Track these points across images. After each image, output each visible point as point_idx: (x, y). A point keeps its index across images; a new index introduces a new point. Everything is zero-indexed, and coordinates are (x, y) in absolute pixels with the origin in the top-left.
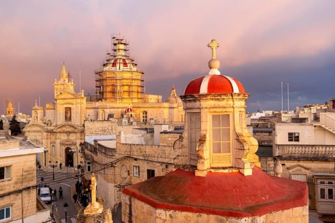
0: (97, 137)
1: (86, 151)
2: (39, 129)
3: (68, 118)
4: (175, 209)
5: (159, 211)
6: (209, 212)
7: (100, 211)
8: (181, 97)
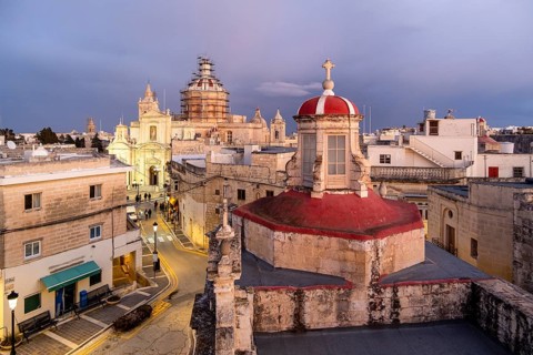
0: (185, 157)
1: (173, 170)
3: (153, 137)
4: (294, 231)
5: (277, 233)
6: (331, 234)
7: (233, 235)
8: (295, 117)
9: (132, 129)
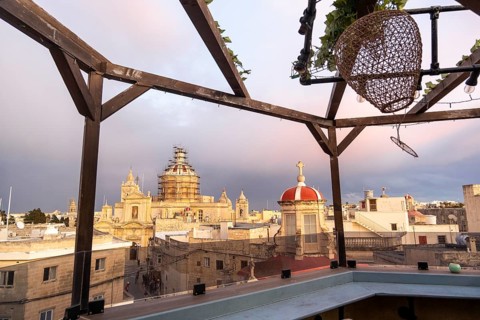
1: (156, 245)
2: (108, 225)
3: (135, 216)
8: (279, 202)
9: (116, 210)
